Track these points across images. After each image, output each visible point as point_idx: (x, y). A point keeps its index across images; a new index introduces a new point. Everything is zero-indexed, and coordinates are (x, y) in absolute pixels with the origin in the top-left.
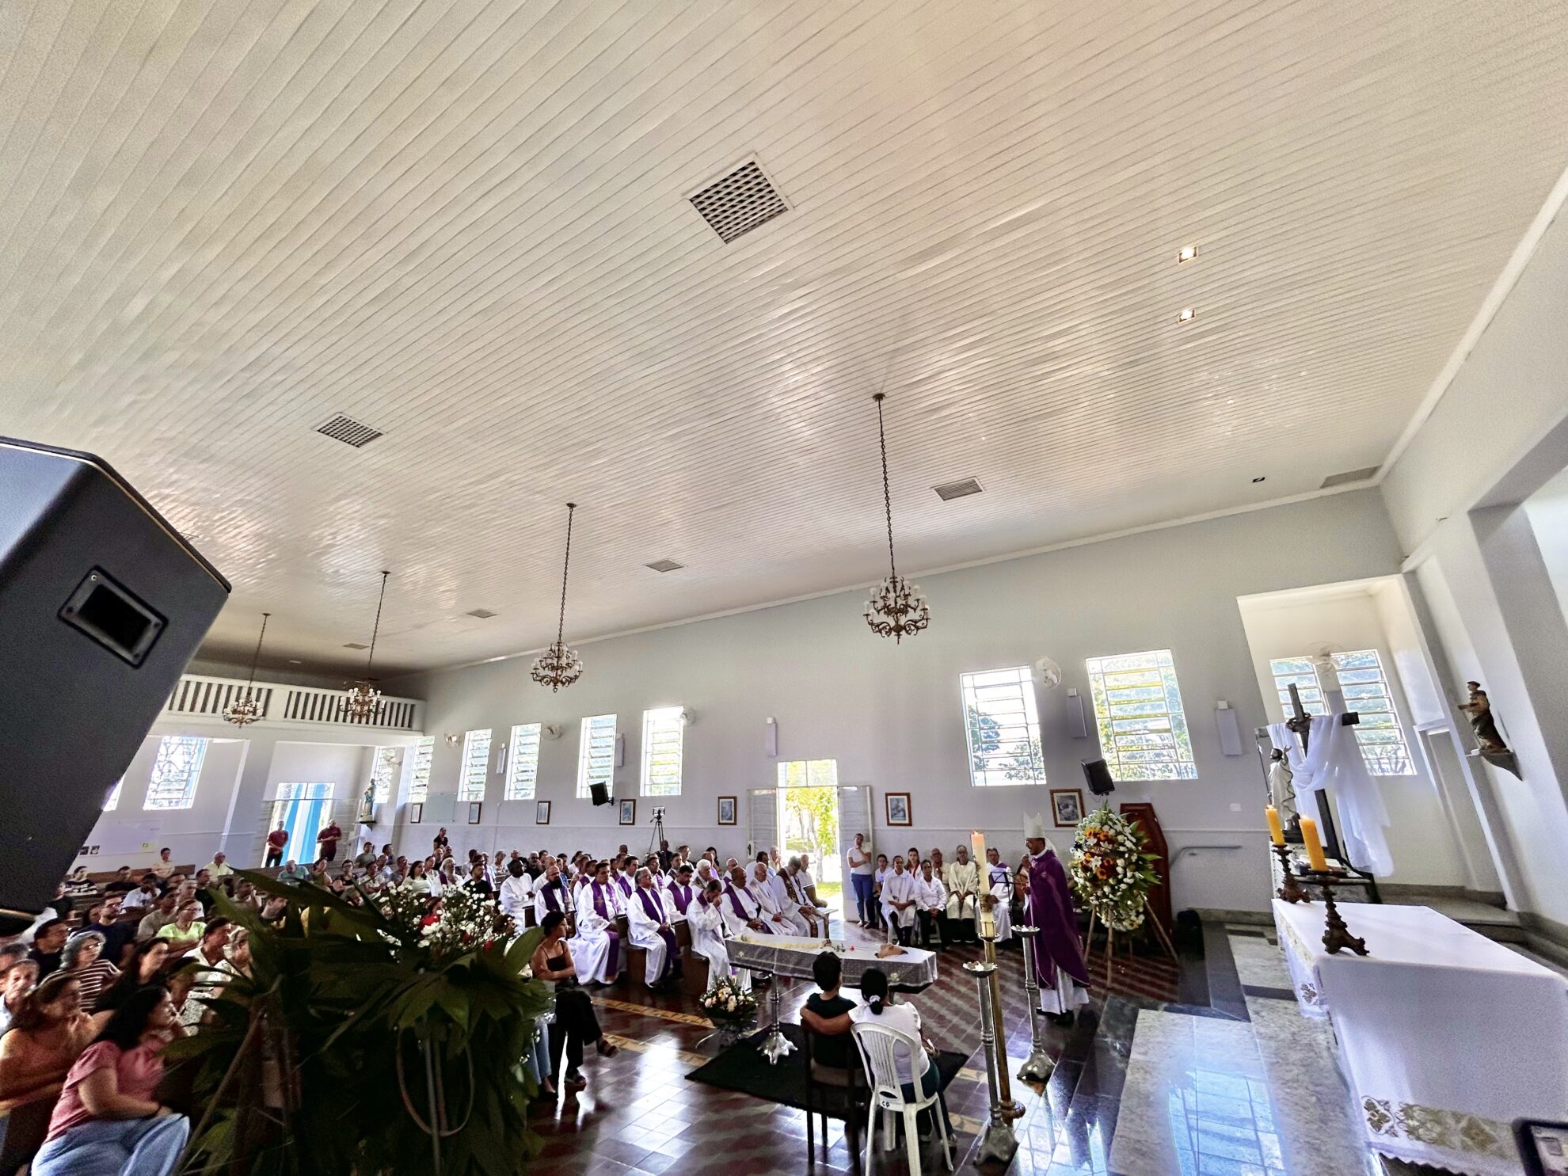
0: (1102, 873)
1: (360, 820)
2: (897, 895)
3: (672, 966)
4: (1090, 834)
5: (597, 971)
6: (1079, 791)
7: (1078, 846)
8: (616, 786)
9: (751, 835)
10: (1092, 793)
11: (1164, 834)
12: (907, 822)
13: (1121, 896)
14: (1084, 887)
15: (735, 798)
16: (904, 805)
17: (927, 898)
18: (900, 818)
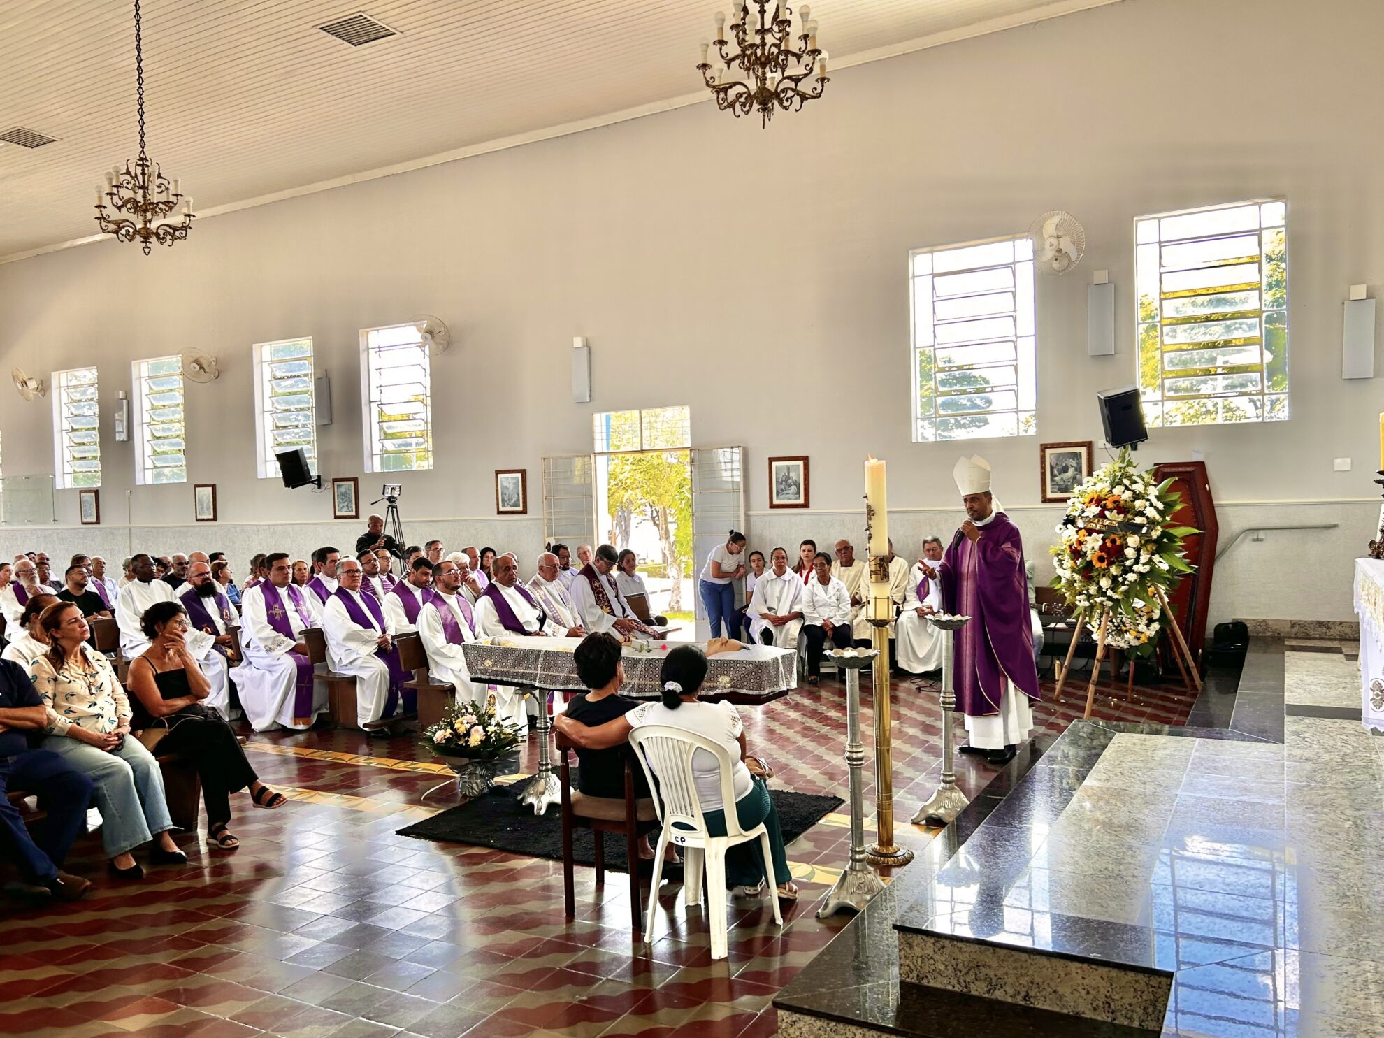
0: (1101, 559)
2: (775, 606)
3: (401, 702)
4: (1091, 501)
6: (1089, 445)
7: (1070, 521)
8: (323, 456)
9: (550, 528)
10: (1109, 445)
11: (1217, 510)
12: (801, 501)
13: (1126, 592)
14: (1071, 583)
15: (523, 472)
16: (799, 475)
17: (821, 608)
18: (791, 496)
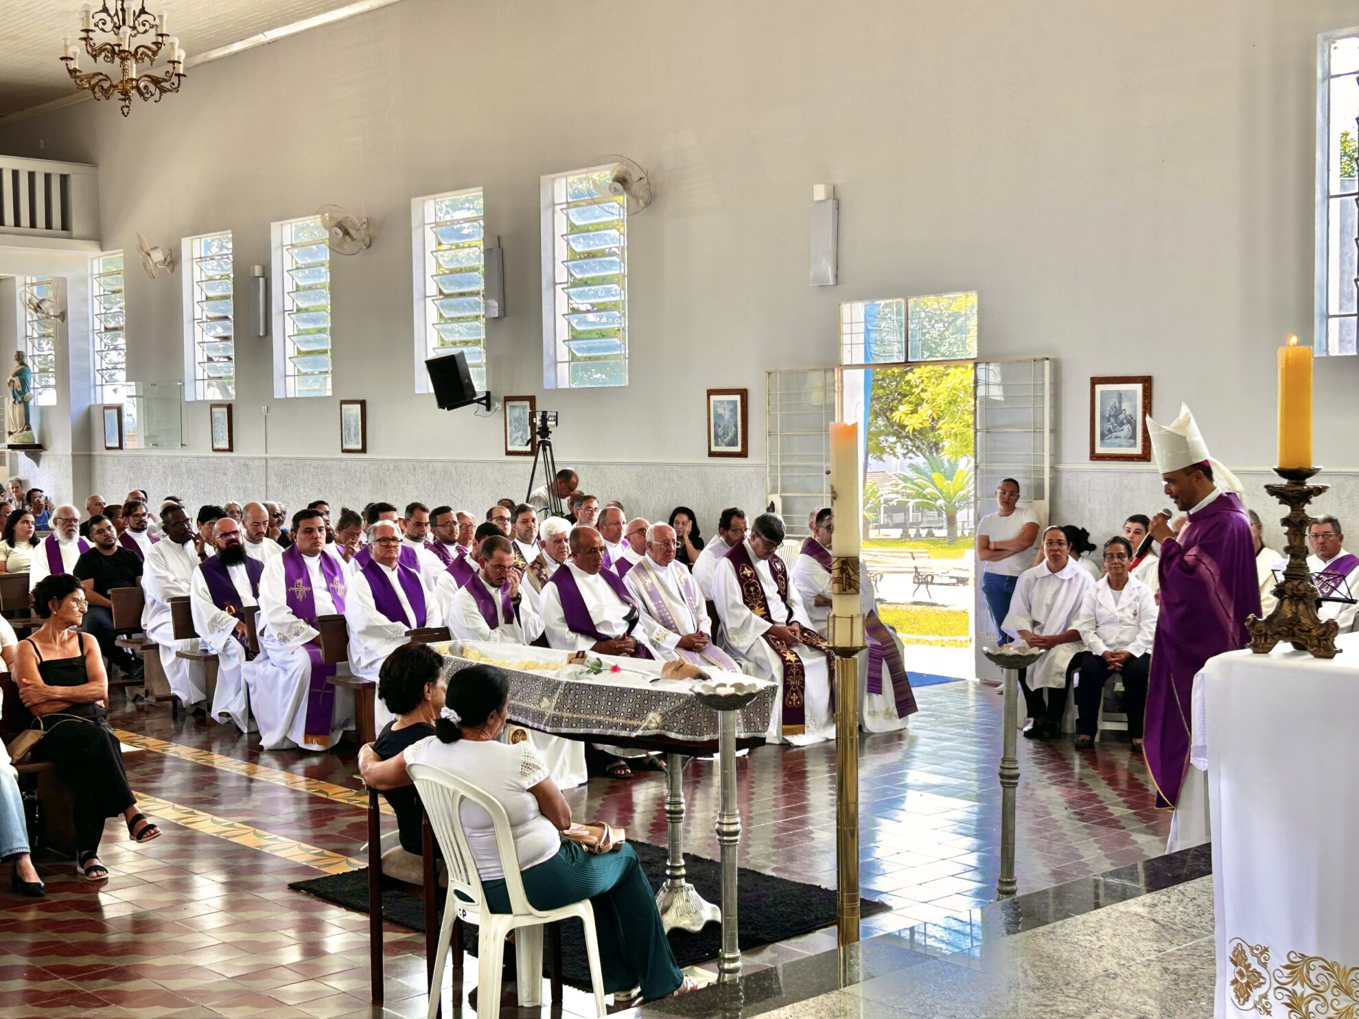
1: (10, 440)
2: (1040, 619)
5: (291, 725)
8: (494, 364)
9: (774, 479)
12: (1138, 450)
15: (743, 393)
16: (1135, 407)
17: (1107, 627)
18: (1122, 441)
